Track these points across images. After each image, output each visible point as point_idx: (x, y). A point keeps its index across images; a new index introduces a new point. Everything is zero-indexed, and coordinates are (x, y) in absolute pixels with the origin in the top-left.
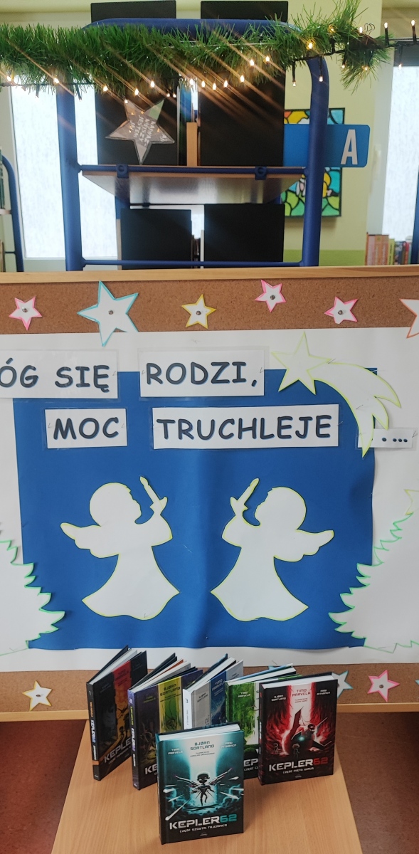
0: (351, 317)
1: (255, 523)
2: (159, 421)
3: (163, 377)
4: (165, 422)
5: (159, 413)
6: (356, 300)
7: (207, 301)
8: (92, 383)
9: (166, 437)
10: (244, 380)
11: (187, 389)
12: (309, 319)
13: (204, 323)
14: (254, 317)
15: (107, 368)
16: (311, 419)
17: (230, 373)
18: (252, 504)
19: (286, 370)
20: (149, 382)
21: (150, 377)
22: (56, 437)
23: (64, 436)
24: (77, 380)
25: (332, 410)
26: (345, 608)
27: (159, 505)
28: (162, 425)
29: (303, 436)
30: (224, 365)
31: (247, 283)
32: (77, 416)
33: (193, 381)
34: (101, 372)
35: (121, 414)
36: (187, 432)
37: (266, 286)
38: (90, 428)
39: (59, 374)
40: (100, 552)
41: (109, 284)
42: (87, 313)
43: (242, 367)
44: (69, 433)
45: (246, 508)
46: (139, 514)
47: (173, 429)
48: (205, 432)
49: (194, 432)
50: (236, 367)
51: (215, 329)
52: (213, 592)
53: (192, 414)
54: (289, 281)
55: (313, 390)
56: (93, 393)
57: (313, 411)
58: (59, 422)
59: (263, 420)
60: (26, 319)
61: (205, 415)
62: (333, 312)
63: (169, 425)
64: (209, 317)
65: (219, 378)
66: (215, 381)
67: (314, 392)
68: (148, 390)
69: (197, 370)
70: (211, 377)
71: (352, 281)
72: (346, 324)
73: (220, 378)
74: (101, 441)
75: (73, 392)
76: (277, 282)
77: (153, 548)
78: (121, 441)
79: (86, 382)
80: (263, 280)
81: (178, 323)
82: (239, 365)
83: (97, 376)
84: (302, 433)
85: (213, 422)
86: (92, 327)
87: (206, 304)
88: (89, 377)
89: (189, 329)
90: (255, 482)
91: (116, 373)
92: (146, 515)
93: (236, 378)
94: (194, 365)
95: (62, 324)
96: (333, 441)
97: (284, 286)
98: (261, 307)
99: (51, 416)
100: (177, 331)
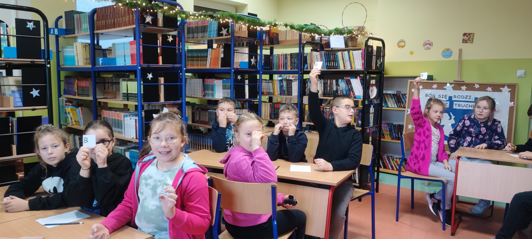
3: (456, 97)
5: (455, 103)
6: (492, 88)
9: (456, 106)
10: (471, 99)
12: (483, 90)
17: (468, 97)
21: (454, 97)
24: (442, 97)
27: (453, 117)
30: (467, 96)
31: (473, 84)
33: (462, 98)
34: (446, 96)
36: (460, 106)
37: (476, 85)
39: (439, 96)
42: (444, 87)
46: (449, 118)
47: (457, 105)
48: (463, 106)
49: (461, 106)
51: (466, 91)
53: (461, 103)
54: (480, 84)
56: (444, 99)
60: (435, 88)
61: (463, 103)
62: (488, 89)
64: (466, 89)
65: (467, 98)
66: (466, 98)
70: (465, 97)
71: (491, 85)
72: (490, 91)
76: (478, 84)
81: (460, 89)
82: (470, 96)
83: (445, 96)
85: (464, 105)
86: (445, 89)
87: (465, 87)
88: (444, 96)
89: (462, 90)
91: (448, 96)
94: (462, 96)
95: (440, 89)
98: (475, 88)
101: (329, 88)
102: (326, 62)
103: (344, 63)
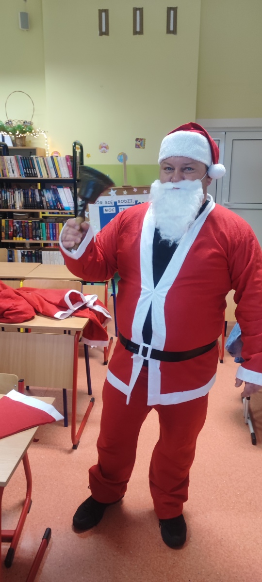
2: (120, 209)
5: (120, 207)
11: (124, 204)
21: (118, 202)
22: (105, 212)
24: (108, 203)
32: (108, 208)
33: (125, 202)
35: (114, 208)
38: (110, 210)
39: (106, 202)
44: (107, 211)
56: (110, 205)
68: (118, 204)
74: (112, 212)
75: (108, 205)
86: (110, 195)
88: (110, 202)
91: (114, 202)
93: (131, 202)
99: (104, 208)
101: (30, 199)
102: (24, 168)
103: (47, 170)
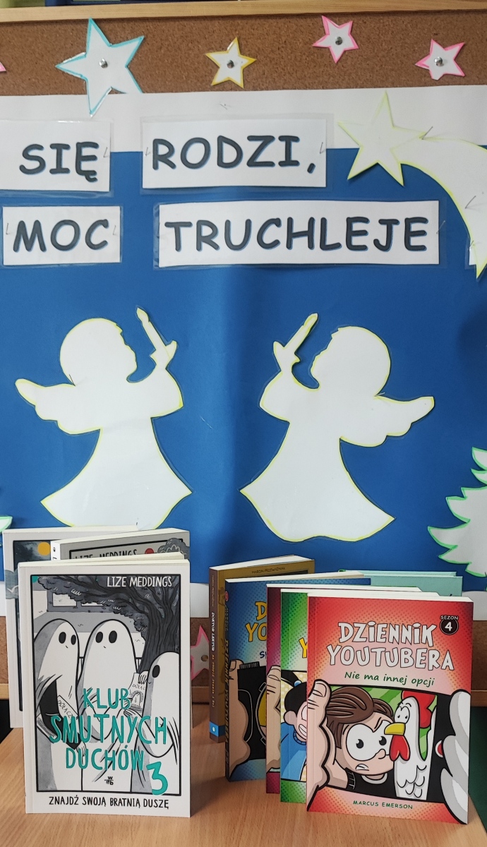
0: (454, 69)
1: (311, 383)
2: (168, 225)
3: (176, 158)
4: (177, 226)
5: (168, 212)
6: (462, 44)
7: (243, 48)
8: (72, 168)
9: (178, 248)
10: (296, 163)
11: (211, 176)
12: (393, 73)
13: (239, 80)
14: (310, 71)
15: (95, 145)
16: (396, 222)
17: (275, 152)
18: (306, 353)
19: (358, 149)
20: (155, 167)
21: (157, 158)
22: (16, 248)
23: (29, 248)
24: (51, 163)
25: (429, 209)
26: (455, 522)
27: (164, 353)
28: (172, 230)
29: (386, 248)
30: (267, 140)
31: (302, 22)
32: (48, 216)
33: (221, 163)
34: (86, 151)
35: (113, 214)
36: (209, 240)
37: (329, 24)
38: (65, 235)
39: (26, 154)
40: (71, 426)
41: (103, 25)
42: (71, 66)
43: (294, 144)
44: (36, 244)
45: (298, 360)
46: (133, 367)
47: (189, 235)
48: (237, 239)
49: (220, 239)
50: (283, 144)
51: (255, 89)
52: (244, 491)
53: (217, 212)
54: (363, 18)
55: (399, 178)
56: (74, 183)
57: (401, 210)
58: (22, 226)
59: (324, 221)
61: (237, 213)
62: (430, 63)
63: (183, 230)
64: (247, 71)
66: (252, 163)
67: (400, 181)
68: (153, 178)
69: (226, 147)
70: (246, 157)
71: (455, 16)
72: (447, 80)
73: (260, 159)
74: (82, 255)
75: (45, 182)
76: (345, 19)
77: (154, 420)
78: (111, 254)
79: (64, 166)
80: (326, 15)
81: (201, 79)
82: (289, 140)
83: (80, 158)
84: (383, 242)
85: (248, 223)
86: (76, 86)
87: (242, 52)
88: (69, 159)
89: (217, 88)
90: (312, 319)
91: (108, 154)
92: (144, 368)
93: (283, 159)
94: (222, 140)
95: (34, 83)
96: (431, 256)
97: (355, 25)
98: (322, 56)
99: (12, 217)
100: (199, 91)
